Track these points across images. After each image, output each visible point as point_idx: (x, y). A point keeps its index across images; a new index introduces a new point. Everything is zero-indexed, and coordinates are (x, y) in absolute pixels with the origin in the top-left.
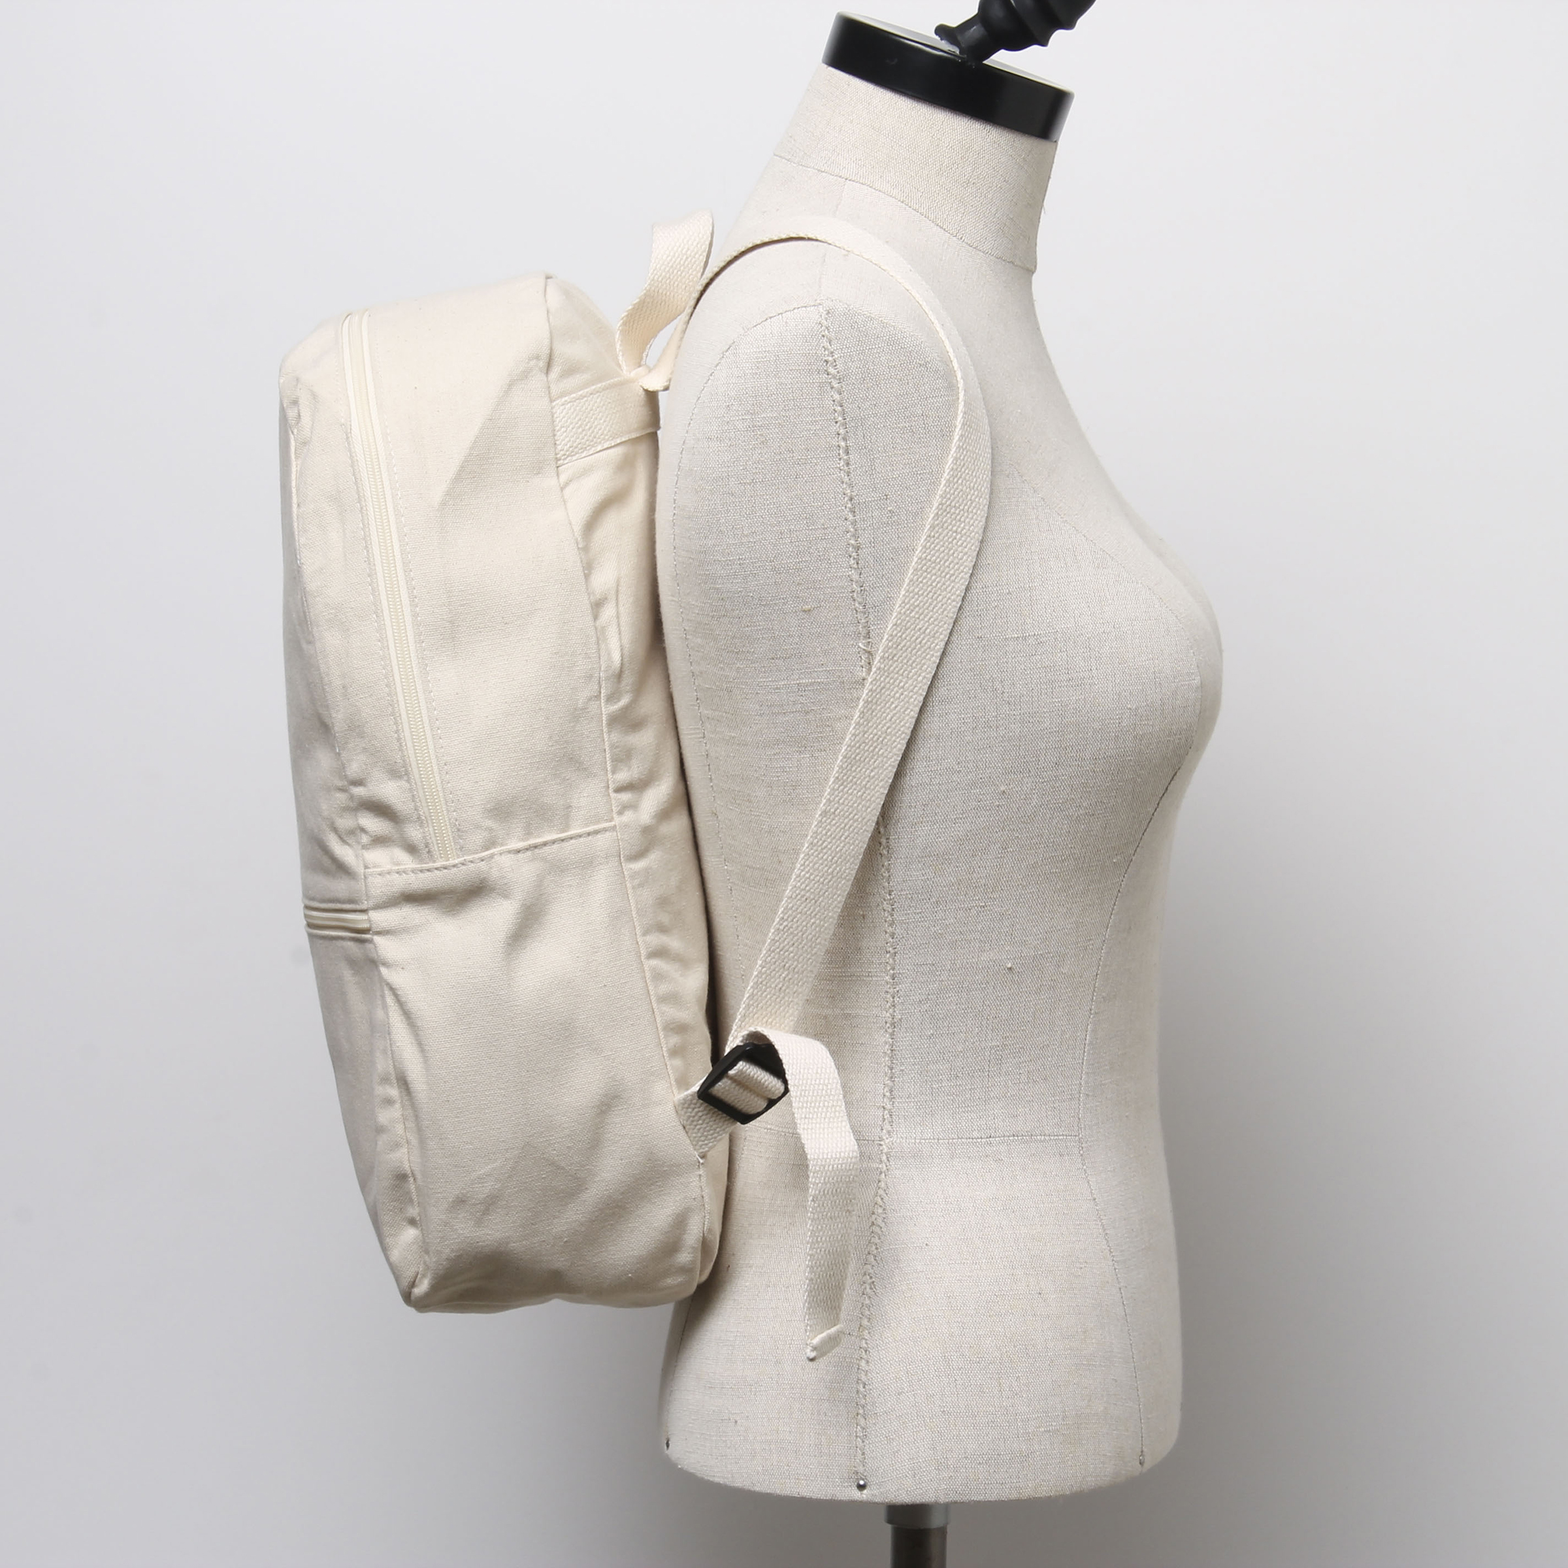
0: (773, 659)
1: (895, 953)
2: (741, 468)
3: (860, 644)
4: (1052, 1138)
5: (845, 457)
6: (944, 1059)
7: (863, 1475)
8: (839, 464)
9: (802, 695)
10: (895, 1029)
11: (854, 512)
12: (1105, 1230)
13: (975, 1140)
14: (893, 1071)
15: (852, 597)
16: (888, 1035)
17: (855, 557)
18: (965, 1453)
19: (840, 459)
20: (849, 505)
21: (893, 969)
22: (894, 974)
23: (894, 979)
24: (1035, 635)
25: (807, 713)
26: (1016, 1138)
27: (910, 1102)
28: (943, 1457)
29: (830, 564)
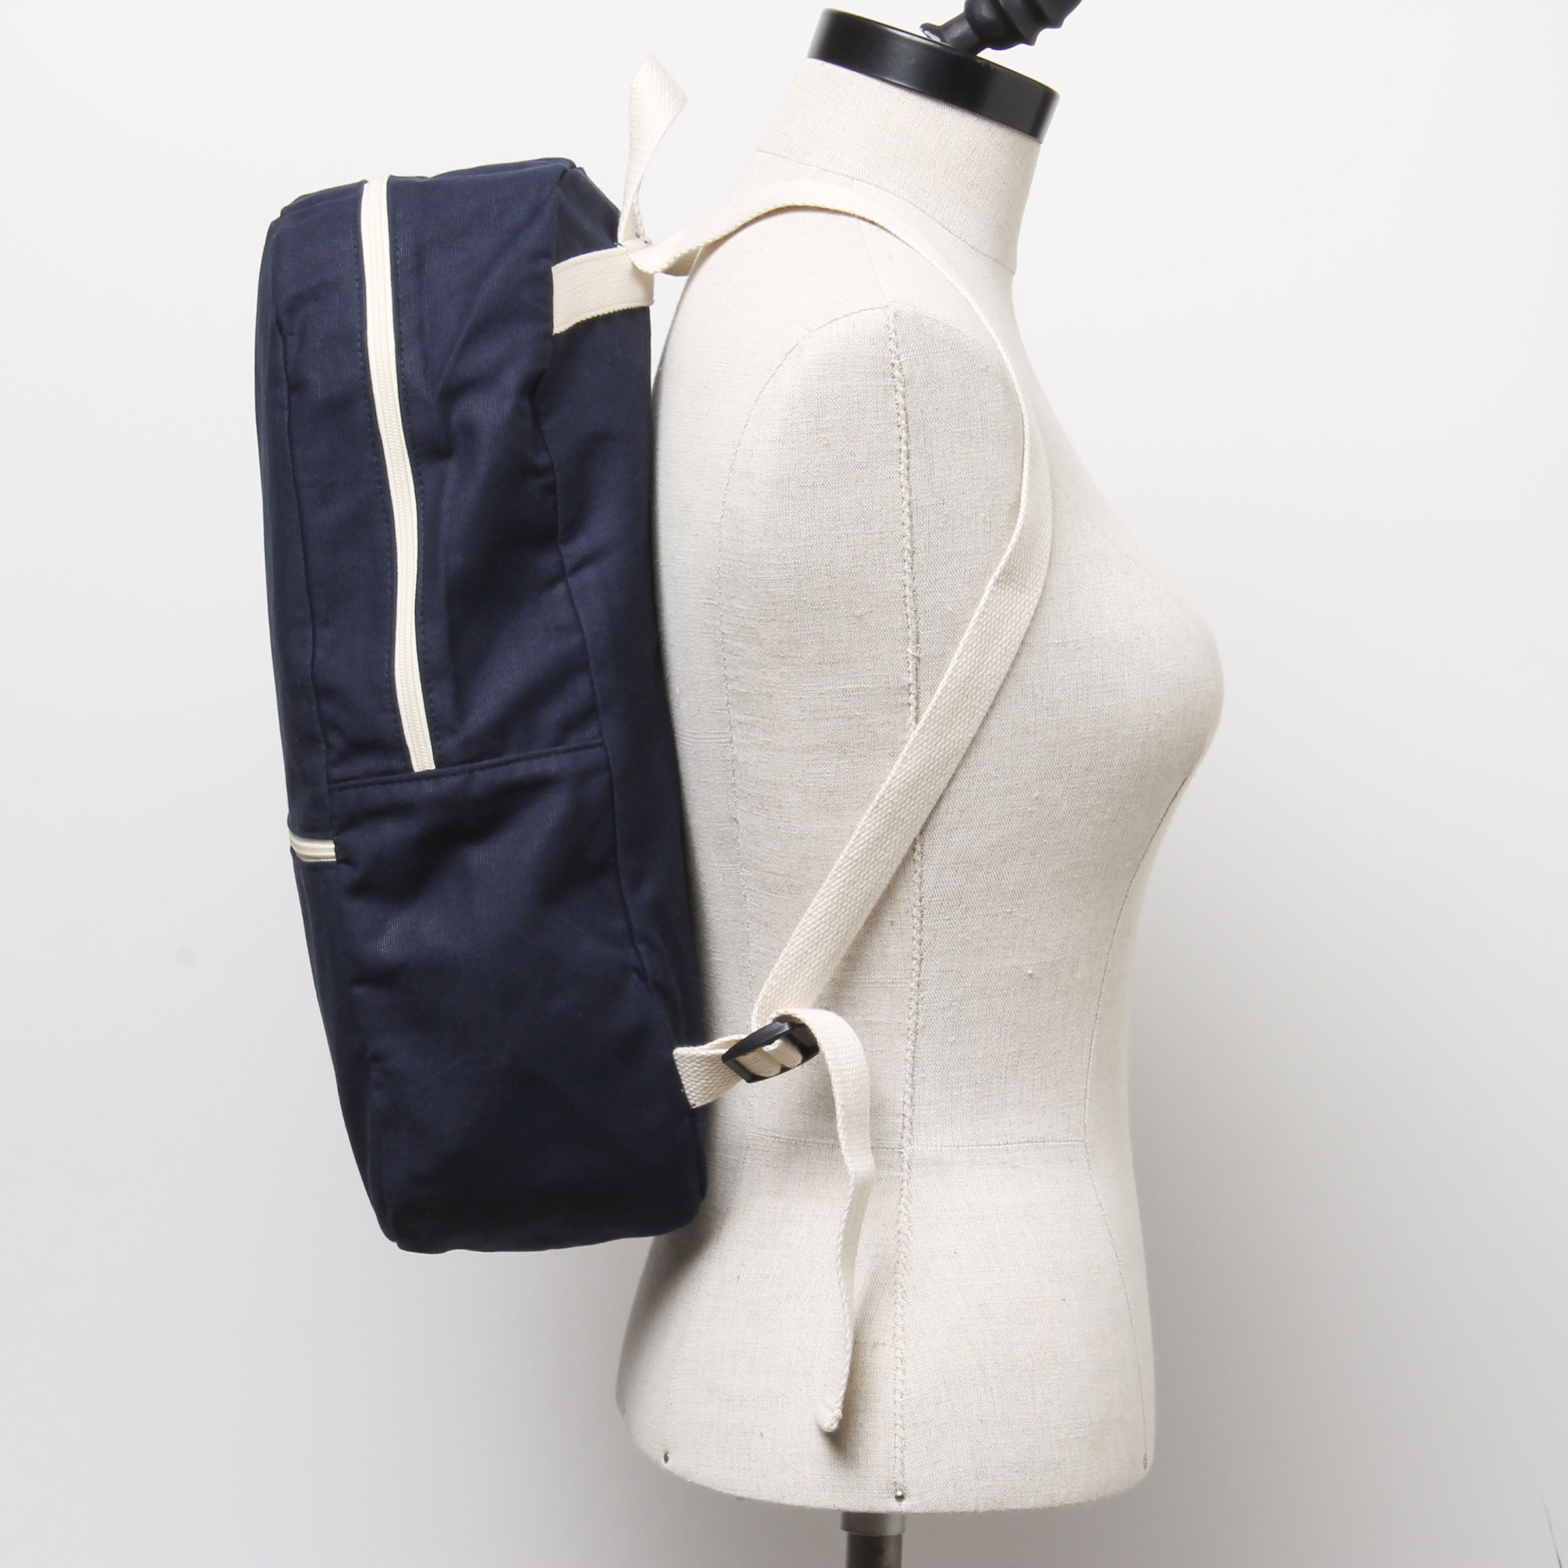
0: (820, 664)
1: (922, 960)
2: (803, 471)
3: (909, 650)
4: (1062, 1143)
5: (906, 461)
6: (964, 1065)
7: (903, 1486)
8: (899, 468)
9: (846, 701)
10: (918, 1036)
11: (912, 516)
12: (1111, 1235)
13: (993, 1147)
14: (914, 1078)
15: (904, 602)
16: (910, 1043)
17: (911, 562)
18: (1003, 1462)
19: (900, 463)
20: (907, 510)
21: (919, 976)
22: (919, 981)
23: (918, 986)
24: (1074, 640)
25: (850, 718)
26: (1031, 1144)
27: (930, 1109)
28: (982, 1467)
29: (885, 569)
